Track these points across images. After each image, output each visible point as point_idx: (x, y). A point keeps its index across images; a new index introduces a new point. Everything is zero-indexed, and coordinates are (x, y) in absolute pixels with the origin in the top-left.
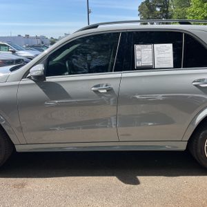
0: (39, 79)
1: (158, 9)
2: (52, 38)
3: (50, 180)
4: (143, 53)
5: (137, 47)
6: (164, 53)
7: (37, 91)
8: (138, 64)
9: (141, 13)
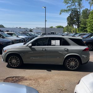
0: (30, 47)
1: (75, 19)
2: (30, 29)
3: (31, 70)
4: (53, 42)
5: (52, 41)
6: (58, 42)
7: (30, 49)
8: (52, 44)
9: (68, 20)
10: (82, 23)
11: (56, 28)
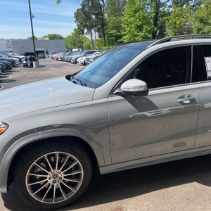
1: (93, 17)
8: (209, 75)
9: (77, 20)
10: (111, 25)
11: (47, 39)
